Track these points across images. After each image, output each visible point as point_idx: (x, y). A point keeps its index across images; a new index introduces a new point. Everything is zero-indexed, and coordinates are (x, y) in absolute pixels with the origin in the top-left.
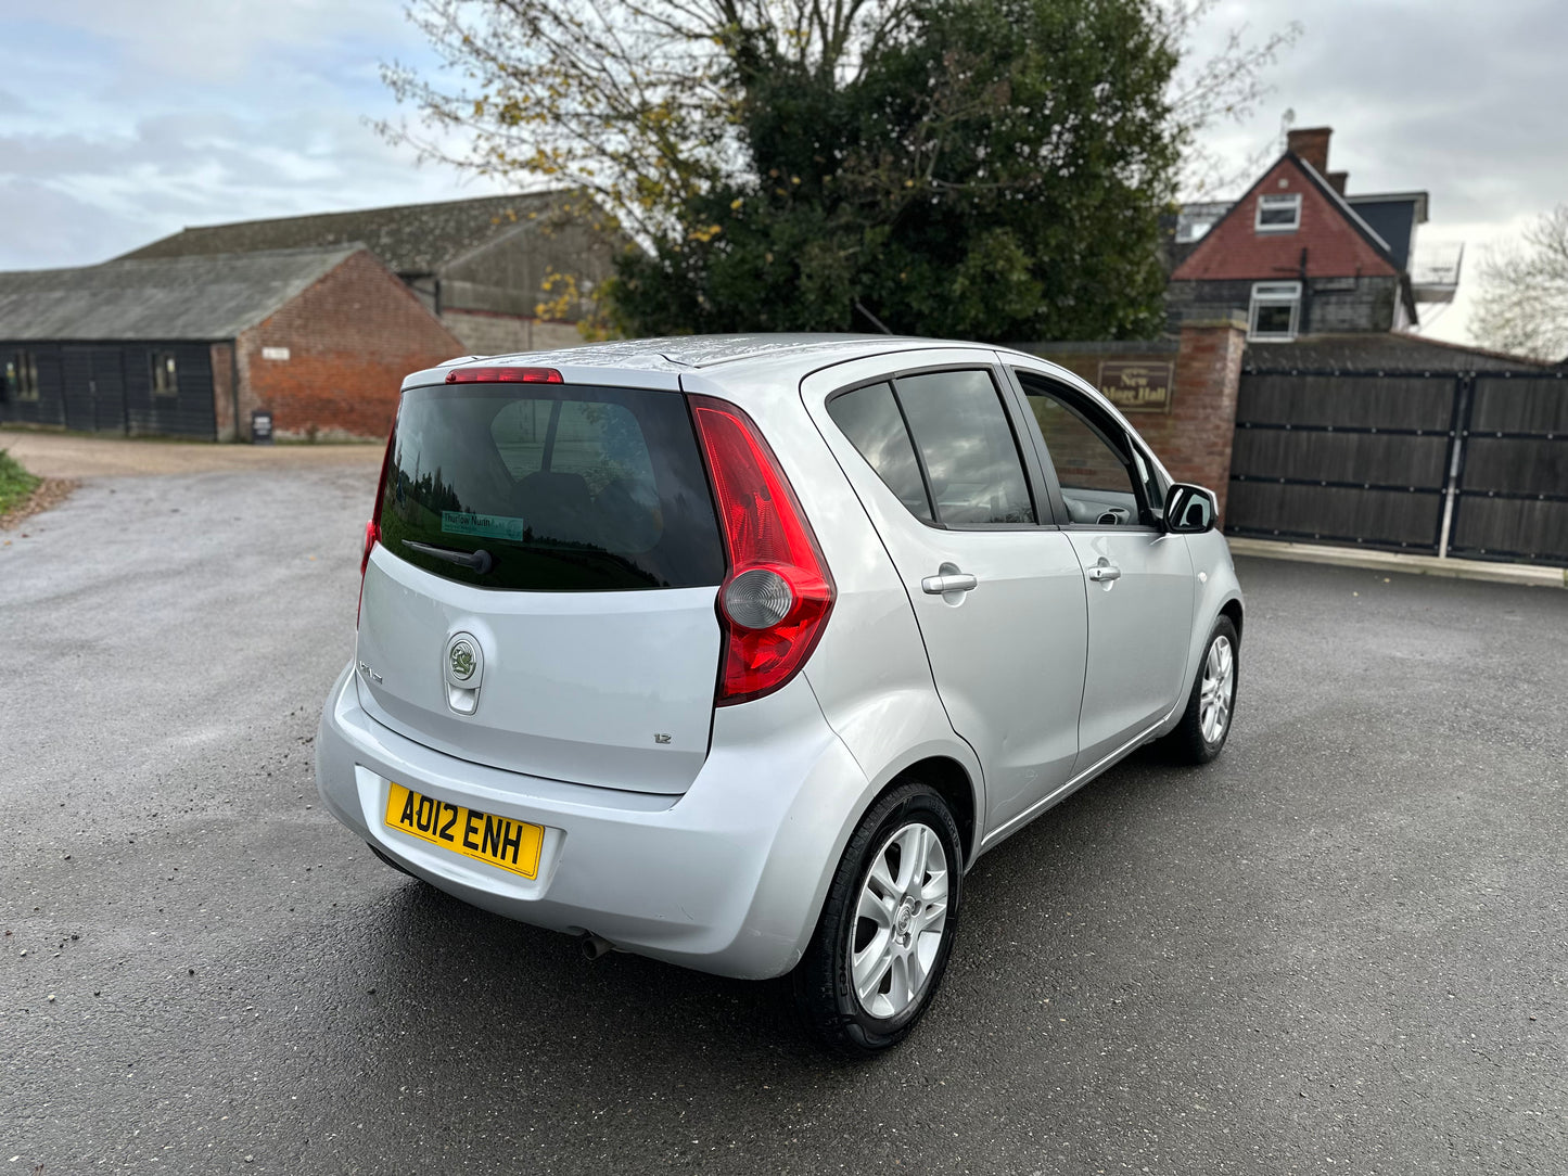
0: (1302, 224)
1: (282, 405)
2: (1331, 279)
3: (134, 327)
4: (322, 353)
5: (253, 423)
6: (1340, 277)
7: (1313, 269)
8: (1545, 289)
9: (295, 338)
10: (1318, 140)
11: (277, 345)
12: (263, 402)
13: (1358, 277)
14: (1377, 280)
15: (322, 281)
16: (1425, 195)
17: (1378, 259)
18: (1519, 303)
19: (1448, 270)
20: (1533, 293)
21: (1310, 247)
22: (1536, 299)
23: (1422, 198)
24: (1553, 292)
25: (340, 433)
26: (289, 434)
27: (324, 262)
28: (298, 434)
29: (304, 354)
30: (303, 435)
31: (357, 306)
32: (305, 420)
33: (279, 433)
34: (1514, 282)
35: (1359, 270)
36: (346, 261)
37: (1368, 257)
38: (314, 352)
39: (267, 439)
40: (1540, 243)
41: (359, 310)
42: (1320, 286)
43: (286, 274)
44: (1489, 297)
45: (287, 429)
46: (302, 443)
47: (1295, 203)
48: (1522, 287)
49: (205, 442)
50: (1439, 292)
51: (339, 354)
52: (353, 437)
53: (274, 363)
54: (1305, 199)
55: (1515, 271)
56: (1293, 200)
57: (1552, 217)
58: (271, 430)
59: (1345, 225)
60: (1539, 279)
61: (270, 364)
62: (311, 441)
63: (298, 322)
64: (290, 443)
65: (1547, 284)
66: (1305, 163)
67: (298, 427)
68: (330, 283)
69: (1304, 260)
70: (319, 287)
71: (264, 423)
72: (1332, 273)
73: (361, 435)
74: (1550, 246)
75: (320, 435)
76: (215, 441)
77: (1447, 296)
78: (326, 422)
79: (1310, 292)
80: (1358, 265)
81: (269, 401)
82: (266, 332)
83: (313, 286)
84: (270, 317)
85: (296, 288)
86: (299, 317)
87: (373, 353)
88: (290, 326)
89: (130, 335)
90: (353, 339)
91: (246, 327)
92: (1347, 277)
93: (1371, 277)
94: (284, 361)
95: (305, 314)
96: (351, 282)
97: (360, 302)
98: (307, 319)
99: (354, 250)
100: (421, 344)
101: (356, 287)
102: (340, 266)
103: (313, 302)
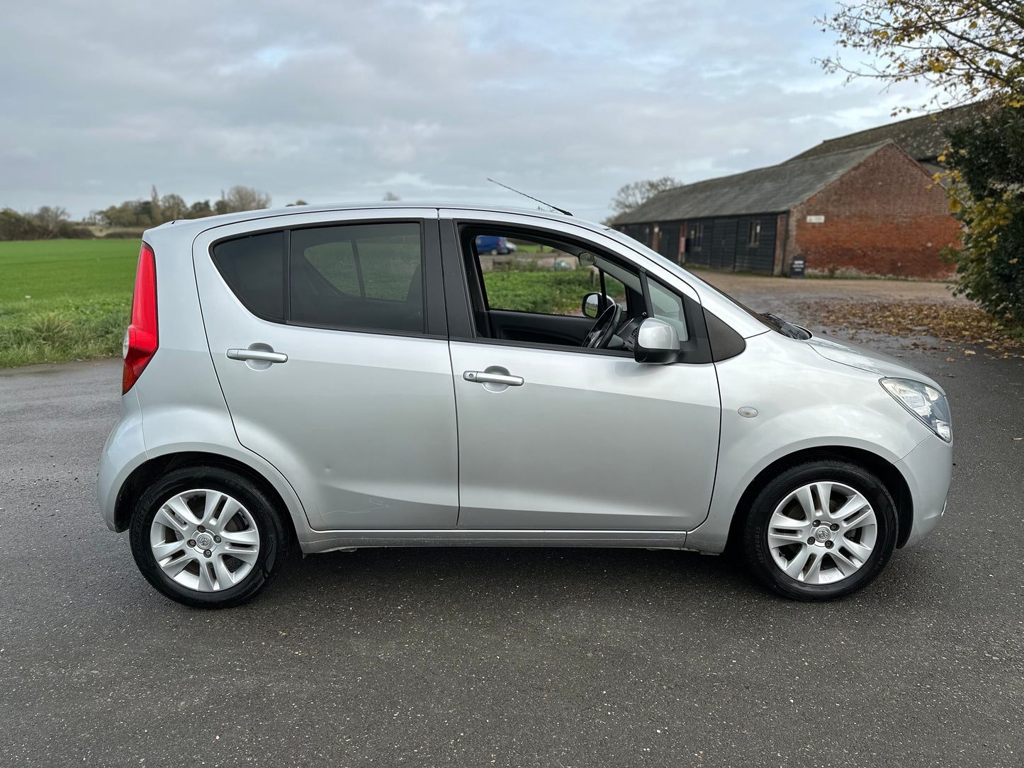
1: (815, 253)
3: (748, 207)
4: (848, 217)
5: (793, 264)
9: (831, 209)
11: (817, 213)
12: (802, 250)
15: (855, 169)
25: (853, 271)
26: (817, 272)
27: (863, 154)
28: (823, 271)
29: (835, 218)
30: (826, 272)
31: (880, 183)
32: (830, 263)
33: (809, 271)
36: (876, 154)
38: (843, 216)
39: (800, 274)
41: (881, 186)
43: (834, 167)
45: (816, 269)
46: (824, 277)
49: (767, 276)
51: (861, 218)
52: (863, 274)
53: (814, 225)
58: (803, 269)
61: (810, 226)
62: (832, 276)
63: (835, 197)
64: (816, 277)
67: (824, 268)
68: (861, 170)
70: (853, 172)
71: (799, 264)
73: (868, 273)
75: (838, 272)
76: (772, 275)
78: (844, 264)
81: (806, 251)
82: (811, 206)
83: (849, 172)
84: (816, 195)
85: (834, 177)
86: (836, 194)
87: (887, 216)
88: (828, 201)
89: (744, 212)
90: (874, 207)
91: (797, 203)
94: (820, 224)
95: (839, 192)
96: (878, 167)
97: (882, 181)
98: (841, 195)
99: (884, 145)
100: (928, 207)
101: (881, 170)
102: (871, 157)
103: (847, 184)
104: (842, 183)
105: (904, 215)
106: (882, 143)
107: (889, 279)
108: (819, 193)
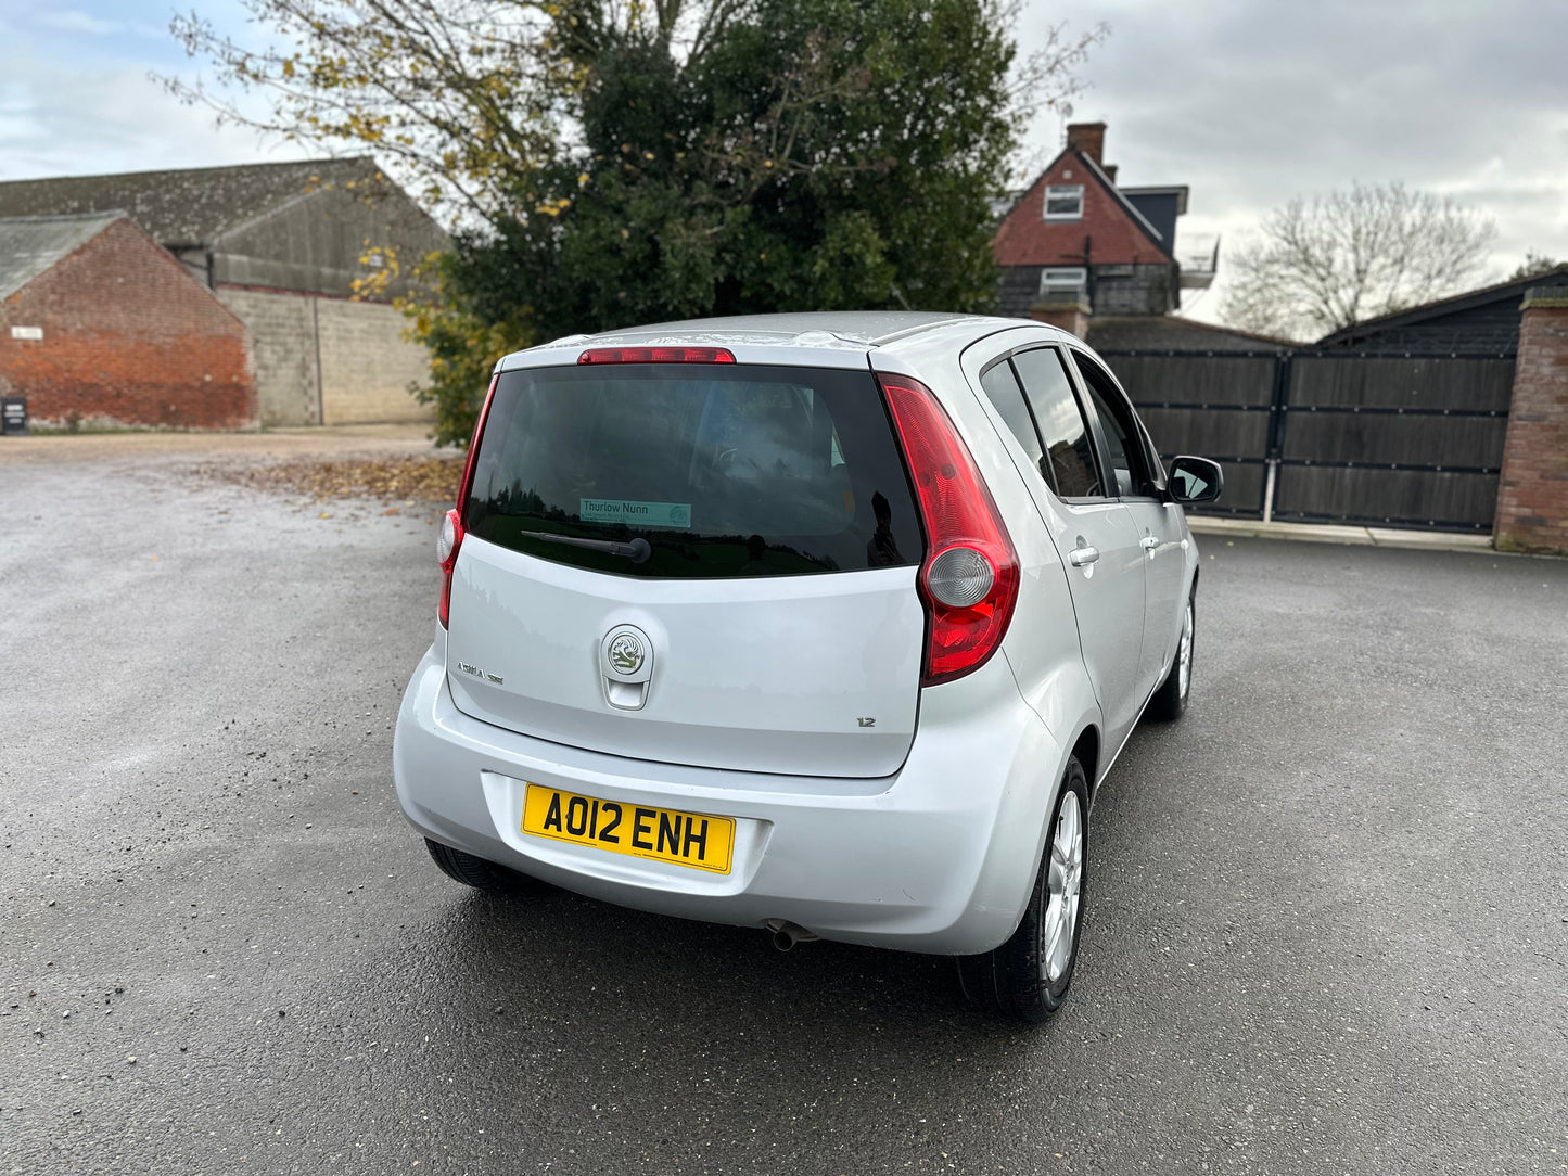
0: (1085, 214)
1: (37, 390)
2: (1111, 266)
4: (81, 332)
5: (4, 410)
6: (1120, 264)
7: (1096, 257)
8: (1281, 277)
9: (50, 316)
10: (1095, 134)
11: (28, 323)
12: (14, 387)
13: (1135, 264)
14: (1152, 267)
15: (77, 252)
16: (1186, 189)
17: (1152, 248)
18: (1259, 290)
19: (1205, 259)
20: (1270, 281)
21: (1093, 235)
22: (1274, 286)
23: (1183, 191)
24: (1288, 280)
25: (107, 421)
26: (47, 423)
27: (79, 231)
28: (58, 422)
29: (61, 333)
30: (63, 423)
31: (120, 280)
32: (65, 407)
33: (34, 422)
34: (1256, 270)
35: (1136, 258)
36: (107, 230)
37: (1143, 246)
38: (72, 331)
39: (20, 428)
40: (1277, 235)
41: (123, 285)
42: (1102, 273)
43: (33, 244)
44: (1236, 283)
45: (44, 418)
46: (62, 433)
47: (1078, 192)
48: (1262, 275)
50: (1200, 279)
51: (102, 333)
52: (123, 426)
53: (26, 343)
54: (1087, 190)
55: (1256, 260)
56: (1077, 191)
57: (1285, 212)
58: (24, 419)
59: (1123, 215)
60: (1275, 268)
61: (19, 343)
62: (73, 430)
63: (52, 297)
64: (48, 433)
65: (1283, 272)
66: (1086, 156)
67: (58, 416)
68: (88, 255)
69: (1088, 247)
70: (75, 258)
71: (15, 411)
72: (1113, 260)
73: (130, 423)
74: (1285, 239)
75: (83, 423)
77: (1205, 283)
78: (89, 409)
79: (1094, 278)
80: (1135, 253)
81: (22, 387)
82: (14, 309)
83: (68, 257)
84: (19, 291)
85: (46, 260)
86: (53, 291)
87: (141, 333)
88: (42, 302)
90: (118, 317)
92: (1126, 264)
93: (1147, 264)
94: (37, 341)
95: (59, 289)
96: (112, 254)
97: (123, 276)
98: (63, 294)
99: (116, 218)
100: (196, 322)
101: (119, 259)
102: (99, 236)
103: (69, 276)
104: (60, 274)
105: (165, 332)
106: (109, 216)
107: (164, 431)
108: (24, 287)
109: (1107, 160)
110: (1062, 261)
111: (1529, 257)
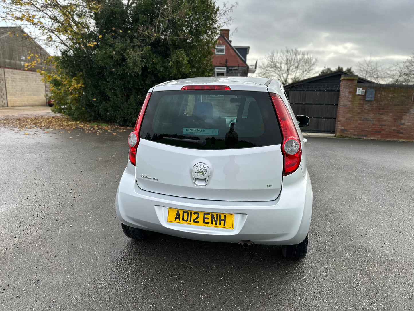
0: (226, 53)
2: (233, 67)
6: (235, 66)
7: (229, 64)
8: (270, 71)
10: (227, 32)
13: (238, 66)
14: (242, 67)
16: (249, 47)
17: (242, 62)
18: (265, 74)
19: (253, 66)
20: (267, 72)
21: (228, 58)
22: (268, 73)
23: (248, 48)
24: (271, 71)
34: (264, 69)
35: (239, 65)
37: (241, 62)
40: (268, 60)
42: (230, 68)
44: (259, 72)
47: (224, 47)
48: (265, 70)
50: (253, 71)
54: (226, 47)
55: (264, 66)
56: (223, 47)
57: (270, 54)
59: (235, 54)
60: (269, 69)
65: (270, 70)
66: (225, 37)
69: (227, 62)
72: (233, 65)
74: (270, 61)
77: (253, 72)
79: (228, 70)
80: (238, 63)
92: (236, 66)
93: (241, 67)
109: (230, 39)
110: (220, 65)
111: (325, 67)
